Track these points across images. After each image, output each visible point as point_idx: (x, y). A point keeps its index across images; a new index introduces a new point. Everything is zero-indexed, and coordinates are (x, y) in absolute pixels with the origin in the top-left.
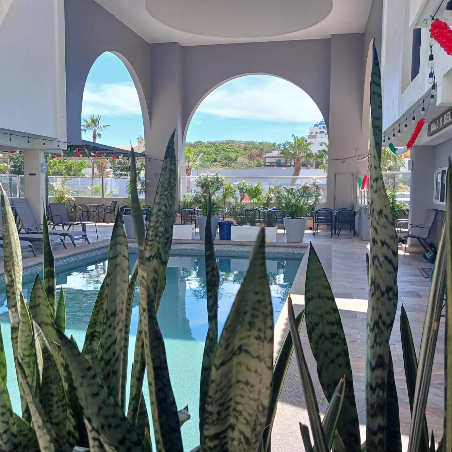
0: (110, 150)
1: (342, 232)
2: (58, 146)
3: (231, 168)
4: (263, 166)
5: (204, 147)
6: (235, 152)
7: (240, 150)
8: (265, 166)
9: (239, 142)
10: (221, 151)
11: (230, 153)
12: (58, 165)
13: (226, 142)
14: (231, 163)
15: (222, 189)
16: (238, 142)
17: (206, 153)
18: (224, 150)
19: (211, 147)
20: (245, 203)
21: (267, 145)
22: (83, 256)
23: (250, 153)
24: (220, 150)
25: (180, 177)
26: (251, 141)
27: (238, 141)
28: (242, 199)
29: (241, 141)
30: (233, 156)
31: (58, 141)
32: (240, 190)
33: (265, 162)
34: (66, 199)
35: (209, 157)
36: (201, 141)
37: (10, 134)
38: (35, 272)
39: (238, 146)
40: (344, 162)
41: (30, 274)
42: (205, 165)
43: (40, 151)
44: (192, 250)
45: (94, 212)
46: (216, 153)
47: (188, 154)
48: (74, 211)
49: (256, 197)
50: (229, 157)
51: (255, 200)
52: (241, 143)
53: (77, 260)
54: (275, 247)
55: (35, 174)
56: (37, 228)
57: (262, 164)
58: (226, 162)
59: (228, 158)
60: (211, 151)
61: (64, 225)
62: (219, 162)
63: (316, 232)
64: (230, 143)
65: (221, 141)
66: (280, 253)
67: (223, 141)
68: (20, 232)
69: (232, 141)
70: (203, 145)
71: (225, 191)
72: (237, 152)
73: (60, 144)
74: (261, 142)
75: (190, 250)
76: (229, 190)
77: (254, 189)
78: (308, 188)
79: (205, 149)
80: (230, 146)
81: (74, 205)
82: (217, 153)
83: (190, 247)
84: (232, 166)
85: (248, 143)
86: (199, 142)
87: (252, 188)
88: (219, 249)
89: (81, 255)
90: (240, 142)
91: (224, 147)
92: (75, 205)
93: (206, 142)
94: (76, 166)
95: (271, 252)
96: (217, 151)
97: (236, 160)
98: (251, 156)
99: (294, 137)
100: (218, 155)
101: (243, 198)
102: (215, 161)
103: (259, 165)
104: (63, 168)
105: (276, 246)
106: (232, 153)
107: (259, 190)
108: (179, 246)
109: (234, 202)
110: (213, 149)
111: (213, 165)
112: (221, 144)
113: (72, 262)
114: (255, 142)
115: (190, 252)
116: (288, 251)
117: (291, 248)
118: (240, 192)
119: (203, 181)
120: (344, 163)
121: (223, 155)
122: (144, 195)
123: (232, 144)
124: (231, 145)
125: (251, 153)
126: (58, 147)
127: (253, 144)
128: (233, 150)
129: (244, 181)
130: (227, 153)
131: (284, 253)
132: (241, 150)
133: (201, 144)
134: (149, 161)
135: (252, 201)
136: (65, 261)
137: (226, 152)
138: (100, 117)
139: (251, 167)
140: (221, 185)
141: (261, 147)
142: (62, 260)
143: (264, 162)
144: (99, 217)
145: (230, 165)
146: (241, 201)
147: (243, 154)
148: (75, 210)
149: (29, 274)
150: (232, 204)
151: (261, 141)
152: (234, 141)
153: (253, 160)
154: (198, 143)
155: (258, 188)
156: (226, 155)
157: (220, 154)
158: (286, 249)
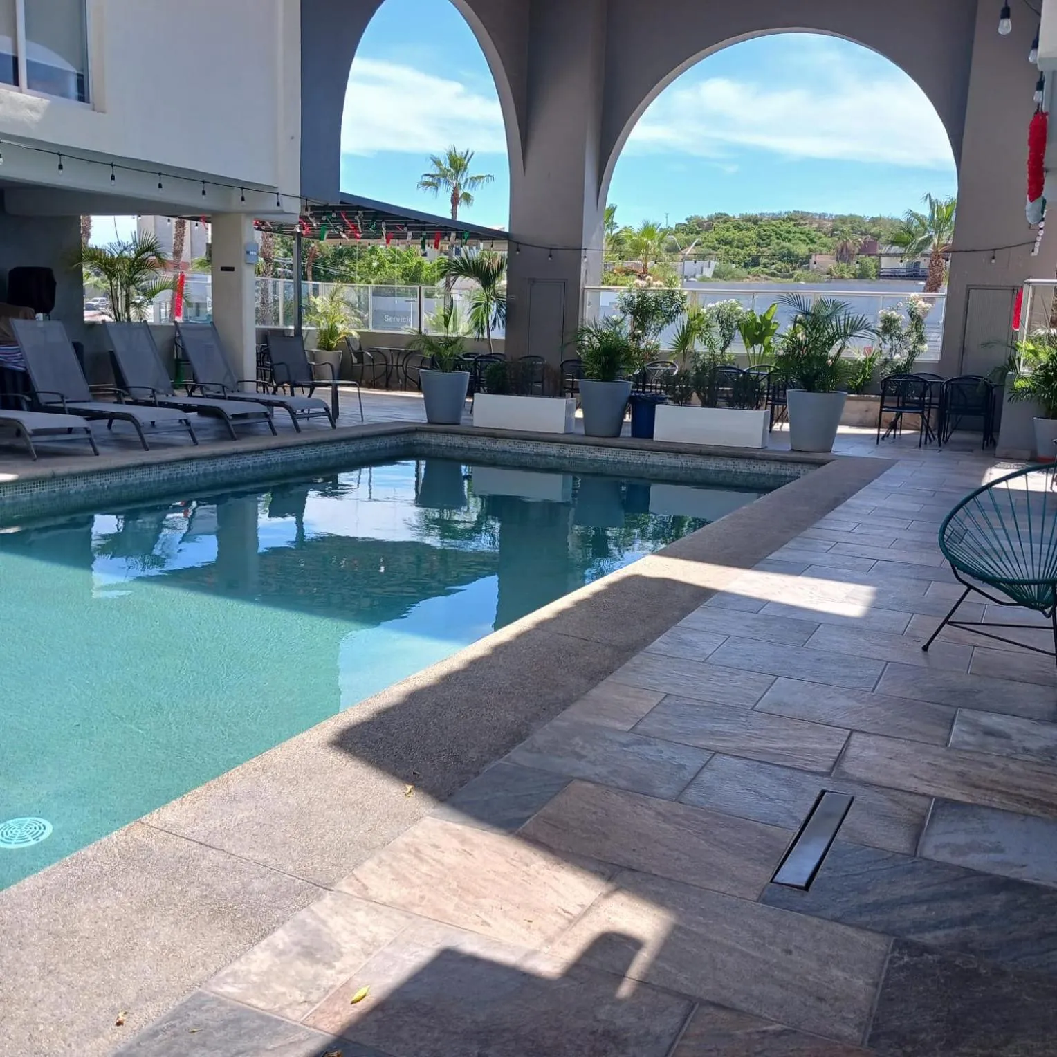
0: (419, 222)
1: (955, 436)
2: (278, 204)
3: (792, 280)
4: (874, 278)
5: (732, 229)
6: (808, 241)
7: (820, 238)
8: (879, 276)
9: (820, 216)
10: (773, 238)
11: (795, 244)
12: (387, 266)
13: (786, 216)
14: (795, 269)
15: (682, 319)
16: (817, 217)
17: (735, 243)
18: (781, 235)
19: (748, 229)
20: (733, 357)
21: (893, 225)
22: (306, 453)
23: (841, 242)
24: (770, 236)
25: (584, 289)
26: (851, 215)
27: (816, 214)
28: (726, 344)
29: (825, 215)
30: (802, 249)
31: (278, 194)
32: (721, 323)
33: (878, 267)
34: (342, 336)
35: (742, 252)
36: (726, 215)
37: (160, 174)
38: (179, 476)
39: (815, 225)
40: (994, 258)
41: (168, 479)
42: (730, 273)
43: (243, 217)
44: (560, 457)
45: (397, 366)
46: (759, 245)
47: (645, 239)
48: (358, 363)
49: (762, 342)
50: (790, 254)
51: (758, 349)
52: (824, 220)
53: (289, 460)
54: (752, 461)
55: (232, 269)
56: (223, 387)
57: (871, 273)
58: (783, 265)
59: (788, 257)
60: (748, 239)
61: (294, 385)
62: (765, 266)
63: (892, 433)
64: (795, 219)
65: (774, 214)
66: (763, 475)
67: (780, 214)
68: (193, 394)
69: (802, 212)
70: (729, 224)
71: (685, 325)
72: (812, 241)
73: (284, 200)
74: (876, 218)
75: (554, 456)
76: (696, 322)
77: (759, 321)
78: (895, 321)
79: (732, 234)
80: (795, 225)
81: (358, 348)
82: (761, 242)
83: (554, 450)
84: (795, 276)
85: (843, 220)
86: (719, 216)
87: (755, 319)
88: (619, 458)
89: (301, 450)
90: (822, 216)
91: (782, 228)
92: (360, 348)
93: (737, 217)
94: (427, 270)
95: (741, 472)
96: (763, 239)
97: (807, 262)
98: (844, 252)
99: (930, 201)
100: (764, 249)
101: (729, 343)
102: (755, 262)
103: (862, 275)
104: (397, 273)
105: (752, 458)
106: (800, 242)
107: (768, 323)
108: (531, 446)
109: (705, 354)
110: (753, 233)
111: (749, 273)
112: (774, 222)
113: (277, 463)
114: (860, 217)
115: (554, 462)
116: (783, 472)
117: (790, 465)
118: (722, 328)
119: (636, 300)
120: (993, 261)
121: (777, 248)
122: (503, 330)
123: (802, 222)
124: (799, 224)
125: (845, 244)
126: (278, 208)
127: (855, 222)
128: (803, 237)
129: (733, 301)
130: (786, 244)
131: (773, 476)
132: (823, 235)
133: (725, 222)
134: (518, 250)
135: (751, 351)
136: (260, 459)
137: (784, 240)
138: (472, 155)
139: (842, 278)
140: (680, 310)
141: (875, 230)
142: (249, 457)
143: (876, 267)
144: (406, 376)
145: (791, 272)
146: (723, 350)
147: (825, 246)
148: (361, 360)
149: (164, 480)
150: (701, 357)
151: (876, 215)
152: (808, 213)
153: (849, 262)
154: (717, 218)
155: (768, 318)
156: (783, 247)
157: (769, 245)
158: (778, 465)
